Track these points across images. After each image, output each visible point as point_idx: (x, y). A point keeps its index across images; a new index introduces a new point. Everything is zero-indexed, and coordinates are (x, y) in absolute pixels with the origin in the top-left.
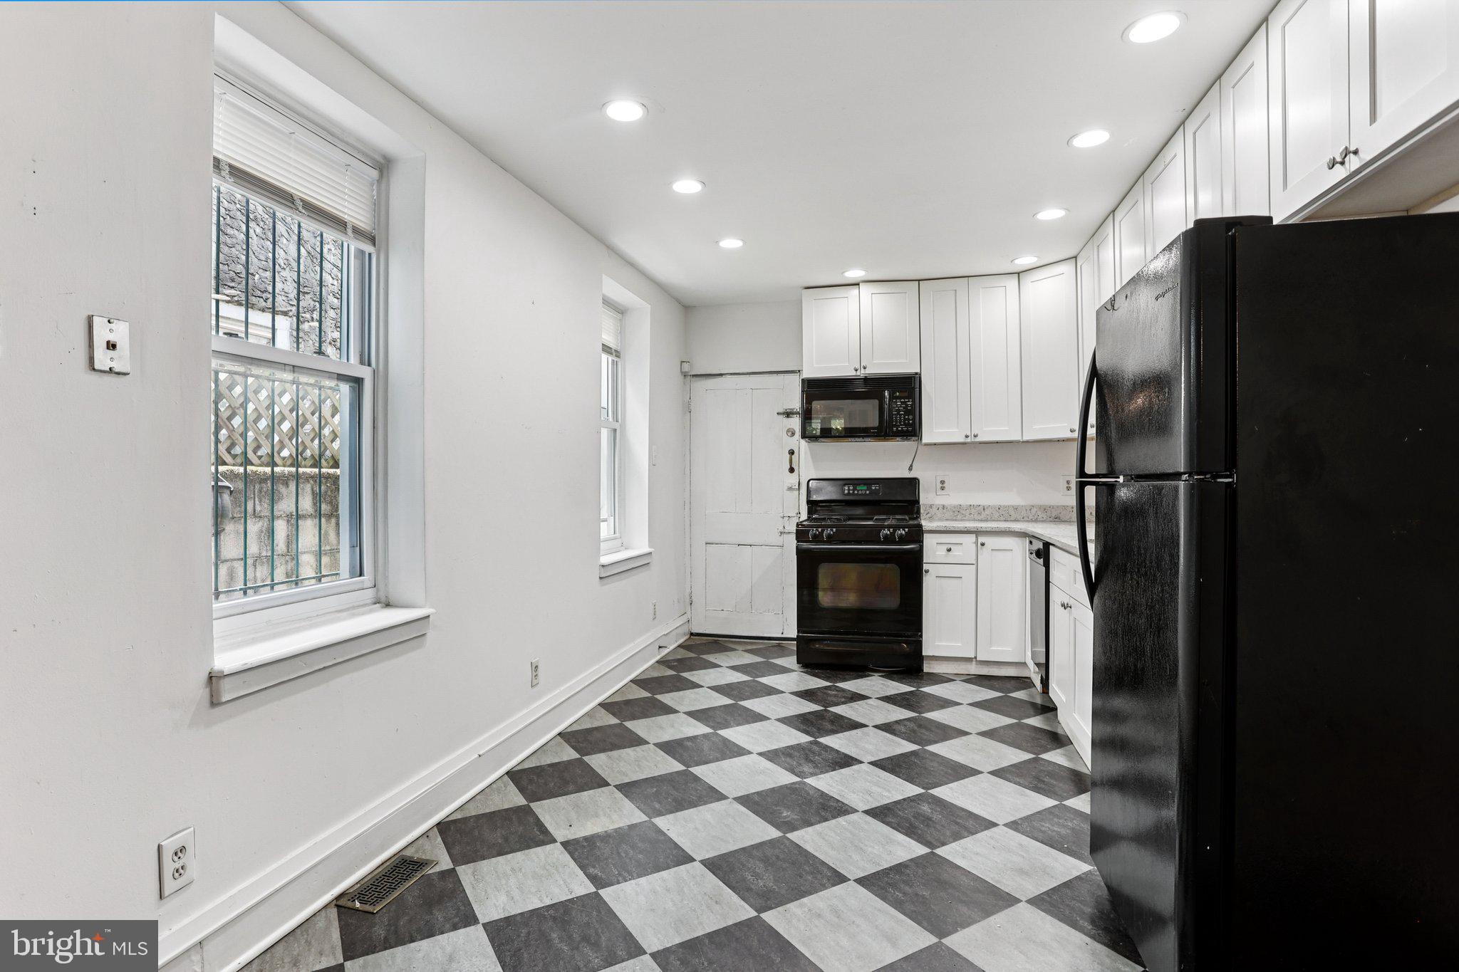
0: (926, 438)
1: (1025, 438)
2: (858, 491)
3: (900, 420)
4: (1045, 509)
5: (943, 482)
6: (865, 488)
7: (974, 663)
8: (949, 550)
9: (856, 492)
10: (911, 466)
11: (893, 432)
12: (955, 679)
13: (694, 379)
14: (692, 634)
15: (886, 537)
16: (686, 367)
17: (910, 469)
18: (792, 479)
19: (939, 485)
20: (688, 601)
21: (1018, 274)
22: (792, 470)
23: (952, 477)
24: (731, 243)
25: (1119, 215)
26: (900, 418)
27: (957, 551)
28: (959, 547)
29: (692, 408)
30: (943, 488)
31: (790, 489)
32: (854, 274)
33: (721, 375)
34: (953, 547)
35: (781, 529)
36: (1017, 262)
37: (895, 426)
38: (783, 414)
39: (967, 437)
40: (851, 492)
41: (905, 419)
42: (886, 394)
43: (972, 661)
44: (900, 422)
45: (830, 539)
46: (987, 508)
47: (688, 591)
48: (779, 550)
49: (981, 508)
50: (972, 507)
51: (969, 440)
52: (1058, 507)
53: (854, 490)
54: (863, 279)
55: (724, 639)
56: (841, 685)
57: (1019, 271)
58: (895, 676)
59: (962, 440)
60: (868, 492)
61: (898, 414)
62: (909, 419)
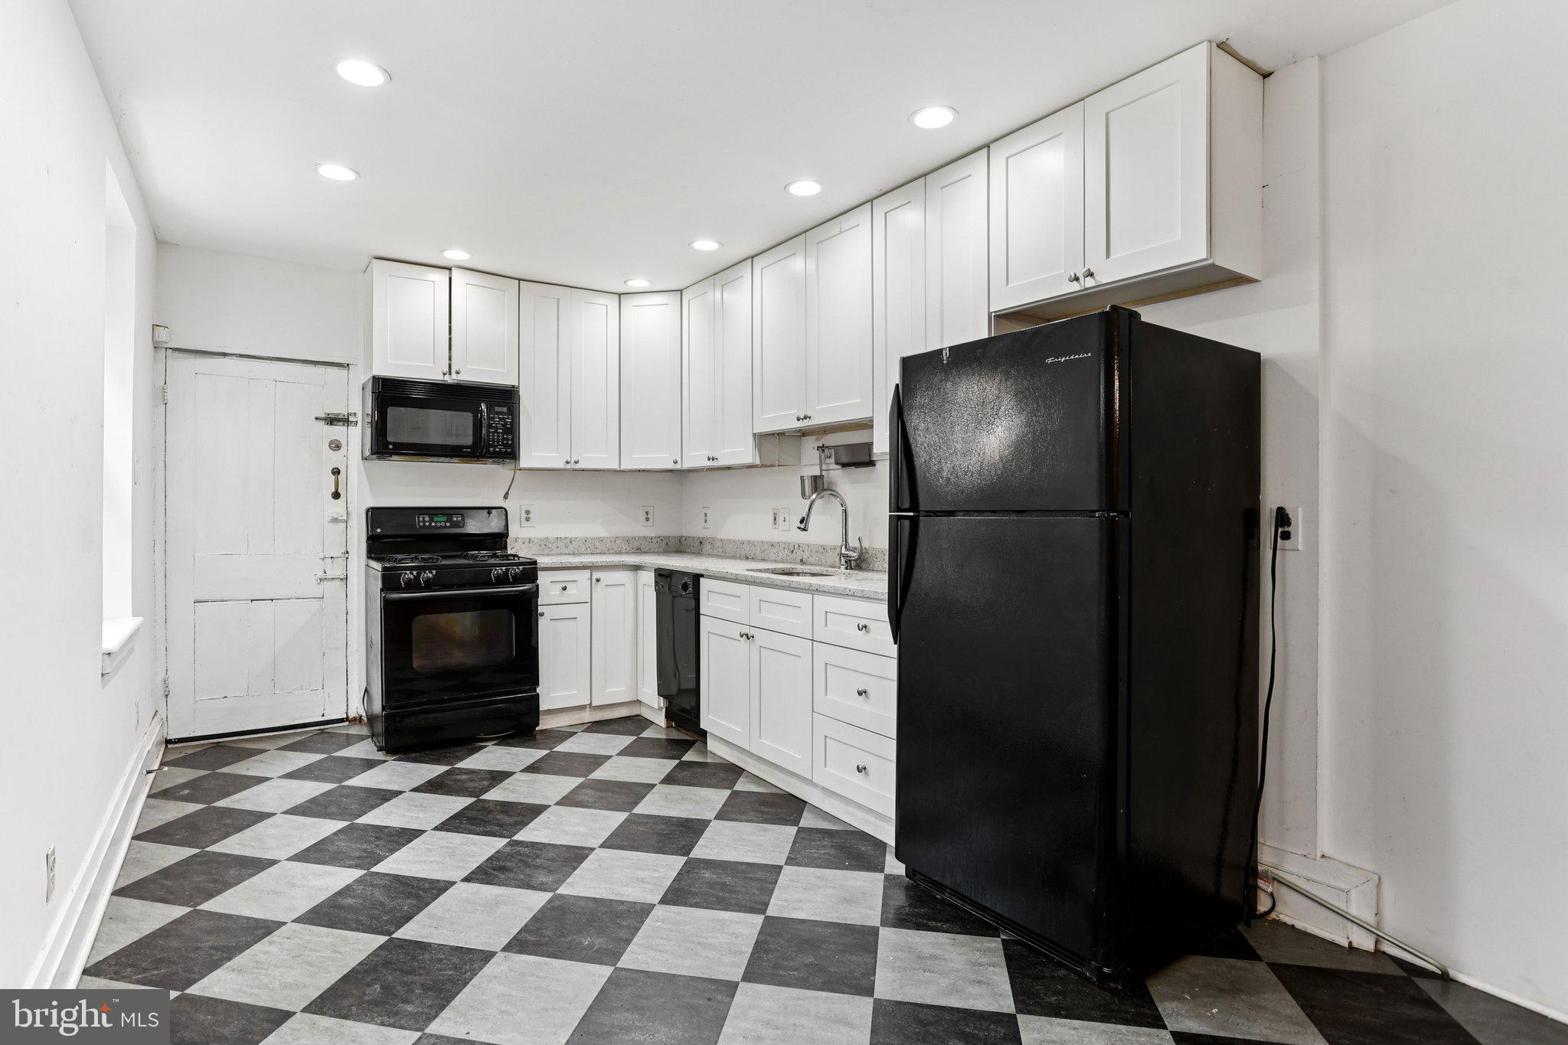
0: (525, 461)
1: (623, 467)
2: (436, 522)
3: (498, 439)
4: (628, 540)
5: (528, 512)
6: (444, 519)
7: (588, 710)
8: (565, 589)
9: (433, 524)
10: (507, 493)
11: (489, 452)
12: (576, 731)
13: (177, 354)
14: (168, 742)
15: (498, 577)
16: (162, 335)
17: (506, 497)
18: (338, 507)
19: (524, 516)
20: (161, 692)
21: (620, 295)
22: (336, 495)
23: (540, 506)
24: (337, 172)
25: (759, 263)
26: (498, 436)
27: (572, 589)
28: (574, 585)
29: (169, 396)
30: (528, 519)
31: (335, 520)
32: (456, 255)
33: (224, 355)
34: (569, 586)
35: (321, 574)
36: (630, 283)
37: (492, 446)
38: (325, 419)
39: (567, 463)
40: (427, 524)
41: (504, 439)
42: (483, 406)
43: (586, 708)
44: (498, 442)
45: (429, 585)
46: (574, 541)
47: (161, 675)
48: (316, 604)
49: (568, 541)
50: (559, 540)
51: (568, 466)
52: (639, 538)
53: (430, 522)
54: (456, 263)
55: (229, 739)
56: (460, 765)
57: (621, 292)
58: (510, 741)
59: (561, 465)
60: (448, 524)
61: (496, 431)
62: (507, 439)
